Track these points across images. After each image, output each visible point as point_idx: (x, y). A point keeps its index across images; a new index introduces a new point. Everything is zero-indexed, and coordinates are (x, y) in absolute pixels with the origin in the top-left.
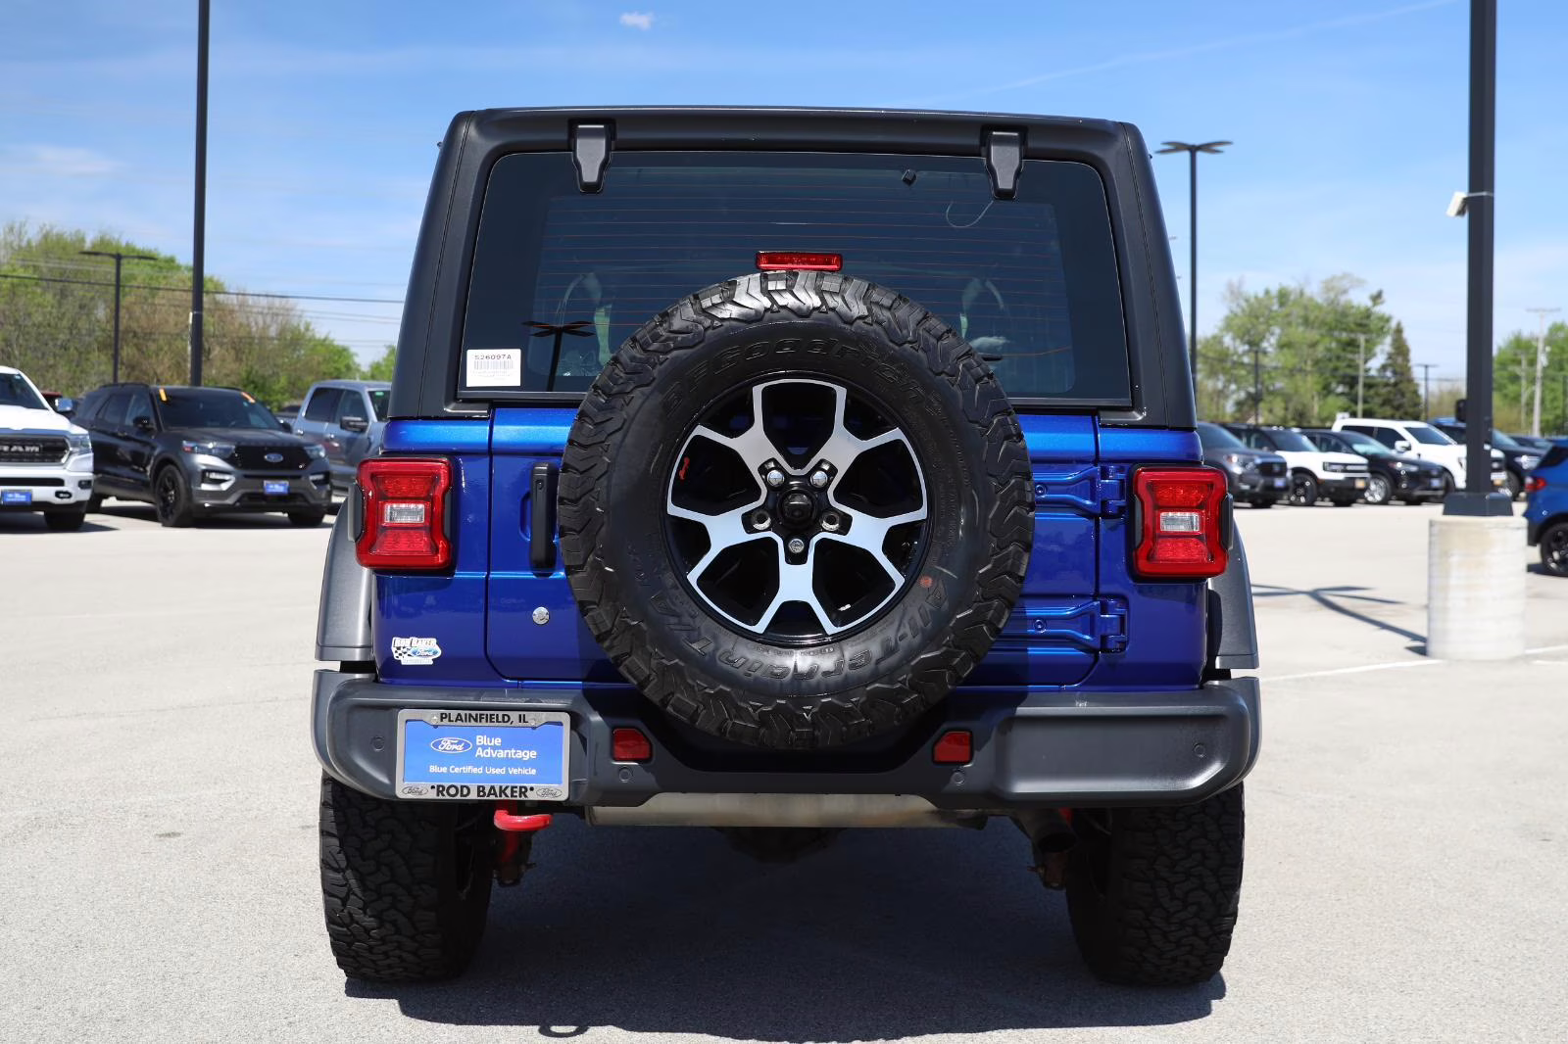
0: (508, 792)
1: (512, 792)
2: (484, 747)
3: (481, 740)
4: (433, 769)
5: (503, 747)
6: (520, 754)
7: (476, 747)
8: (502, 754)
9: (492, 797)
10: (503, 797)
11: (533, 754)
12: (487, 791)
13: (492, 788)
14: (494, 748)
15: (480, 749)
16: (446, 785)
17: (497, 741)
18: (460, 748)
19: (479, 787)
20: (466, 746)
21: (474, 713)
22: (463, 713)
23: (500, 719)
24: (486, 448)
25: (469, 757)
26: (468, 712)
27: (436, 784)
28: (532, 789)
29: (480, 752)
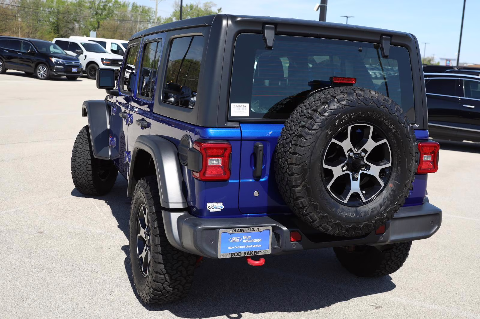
0: (253, 253)
1: (254, 253)
2: (245, 239)
3: (244, 237)
4: (229, 248)
5: (251, 239)
6: (256, 241)
7: (243, 240)
8: (251, 241)
9: (248, 255)
10: (252, 255)
11: (260, 240)
12: (247, 253)
13: (248, 252)
14: (249, 239)
15: (244, 240)
16: (234, 253)
17: (250, 237)
18: (238, 240)
19: (244, 252)
20: (240, 239)
21: (243, 229)
22: (239, 229)
23: (251, 230)
24: (240, 139)
25: (241, 243)
26: (241, 229)
27: (231, 253)
28: (260, 251)
29: (244, 241)
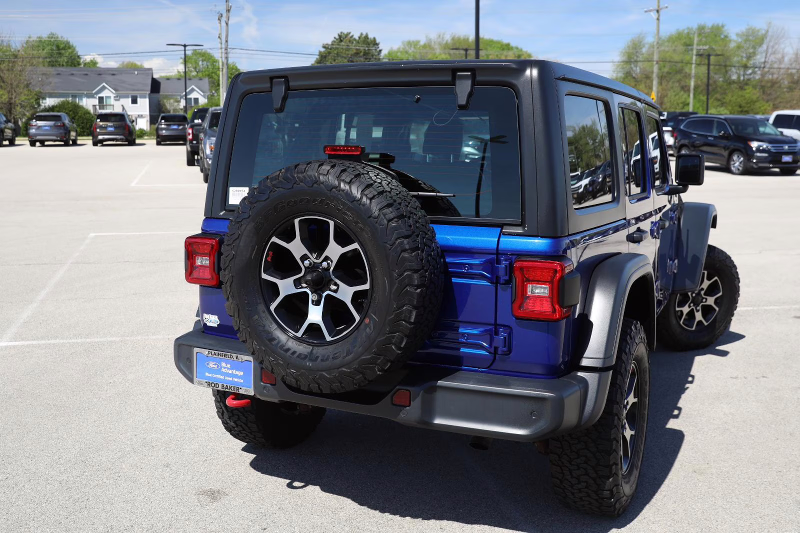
0: (232, 388)
1: (234, 389)
2: (225, 368)
3: (223, 364)
4: (207, 374)
5: (231, 368)
6: (237, 373)
7: (221, 367)
8: (230, 372)
9: (227, 390)
10: (231, 391)
11: (241, 373)
12: (225, 387)
13: (227, 386)
14: (228, 369)
15: (223, 368)
16: (211, 382)
17: (229, 366)
18: (216, 366)
19: (222, 385)
20: (218, 366)
21: (220, 352)
22: (216, 352)
23: (229, 356)
25: (218, 371)
26: (218, 352)
27: (207, 381)
28: (241, 388)
29: (223, 370)
